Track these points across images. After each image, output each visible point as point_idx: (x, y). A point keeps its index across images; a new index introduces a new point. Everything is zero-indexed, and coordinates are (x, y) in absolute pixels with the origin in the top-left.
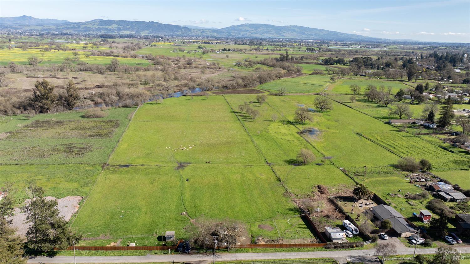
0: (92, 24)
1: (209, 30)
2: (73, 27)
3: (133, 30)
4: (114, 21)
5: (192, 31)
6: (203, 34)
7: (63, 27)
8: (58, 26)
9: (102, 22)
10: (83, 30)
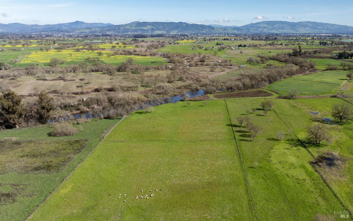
0: (130, 26)
1: (230, 28)
2: (115, 29)
3: (164, 30)
4: (149, 22)
5: (216, 29)
6: (225, 31)
7: (106, 29)
8: (102, 29)
9: (139, 24)
10: (123, 31)
